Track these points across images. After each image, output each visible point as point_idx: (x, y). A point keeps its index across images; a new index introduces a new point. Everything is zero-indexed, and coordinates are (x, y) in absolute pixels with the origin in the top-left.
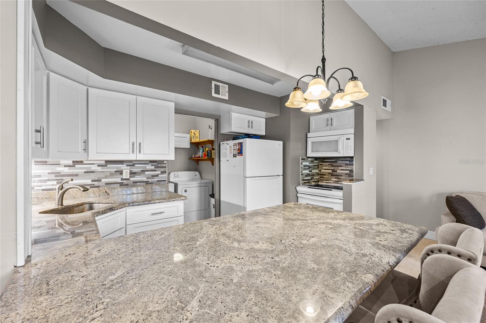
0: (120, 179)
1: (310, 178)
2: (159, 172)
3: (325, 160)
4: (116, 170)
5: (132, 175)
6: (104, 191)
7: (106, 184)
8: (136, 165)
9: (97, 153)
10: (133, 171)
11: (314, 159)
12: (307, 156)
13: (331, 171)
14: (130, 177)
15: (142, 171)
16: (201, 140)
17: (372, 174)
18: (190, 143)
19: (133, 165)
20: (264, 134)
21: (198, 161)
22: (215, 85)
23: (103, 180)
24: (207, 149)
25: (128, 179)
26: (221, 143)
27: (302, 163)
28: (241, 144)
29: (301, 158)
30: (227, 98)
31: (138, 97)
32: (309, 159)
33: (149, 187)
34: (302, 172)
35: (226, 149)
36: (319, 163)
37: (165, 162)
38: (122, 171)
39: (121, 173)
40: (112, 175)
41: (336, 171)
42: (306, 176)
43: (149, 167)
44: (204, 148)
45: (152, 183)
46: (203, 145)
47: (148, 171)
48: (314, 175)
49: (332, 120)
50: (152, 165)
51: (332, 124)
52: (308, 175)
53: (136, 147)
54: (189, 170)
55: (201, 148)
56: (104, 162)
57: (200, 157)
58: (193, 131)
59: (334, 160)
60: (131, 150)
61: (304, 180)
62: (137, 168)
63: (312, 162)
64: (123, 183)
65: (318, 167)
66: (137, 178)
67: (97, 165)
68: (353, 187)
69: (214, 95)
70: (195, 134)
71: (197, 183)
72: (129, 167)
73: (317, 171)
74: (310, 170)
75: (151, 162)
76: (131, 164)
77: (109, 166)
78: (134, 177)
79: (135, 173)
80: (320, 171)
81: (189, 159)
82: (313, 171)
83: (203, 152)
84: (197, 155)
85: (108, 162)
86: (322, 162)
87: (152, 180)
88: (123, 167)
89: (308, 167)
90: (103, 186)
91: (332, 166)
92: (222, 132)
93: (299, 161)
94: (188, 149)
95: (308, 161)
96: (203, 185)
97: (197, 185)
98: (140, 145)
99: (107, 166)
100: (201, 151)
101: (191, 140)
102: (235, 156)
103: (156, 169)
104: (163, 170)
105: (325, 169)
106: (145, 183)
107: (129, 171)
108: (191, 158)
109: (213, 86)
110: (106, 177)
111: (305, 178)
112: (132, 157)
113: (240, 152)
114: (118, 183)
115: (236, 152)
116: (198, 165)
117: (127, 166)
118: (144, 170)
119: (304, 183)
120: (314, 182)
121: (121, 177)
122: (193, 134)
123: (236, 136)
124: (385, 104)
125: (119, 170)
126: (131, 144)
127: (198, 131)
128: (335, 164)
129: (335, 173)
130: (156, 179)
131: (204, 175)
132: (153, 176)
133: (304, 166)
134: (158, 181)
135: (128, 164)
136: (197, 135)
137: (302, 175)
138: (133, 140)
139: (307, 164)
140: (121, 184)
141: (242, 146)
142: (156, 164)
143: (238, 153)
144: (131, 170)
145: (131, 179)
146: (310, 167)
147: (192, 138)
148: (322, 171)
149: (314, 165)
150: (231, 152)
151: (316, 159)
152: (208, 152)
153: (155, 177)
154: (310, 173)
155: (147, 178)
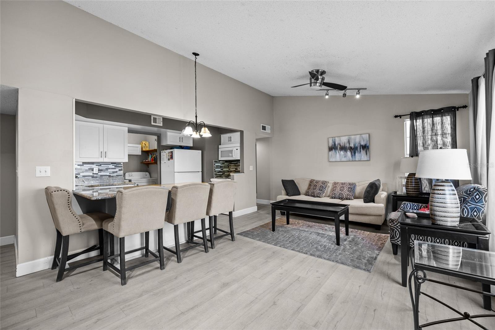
0: (92, 174)
1: (222, 174)
2: (118, 170)
3: (232, 163)
4: (89, 168)
5: (99, 171)
6: (82, 180)
7: (83, 176)
8: (102, 165)
9: (80, 157)
10: (100, 169)
11: (225, 162)
12: (219, 160)
13: (235, 169)
14: (98, 172)
15: (106, 169)
16: (150, 149)
17: (252, 170)
18: (142, 151)
19: (101, 165)
20: (192, 146)
21: (148, 164)
22: (153, 118)
23: (81, 174)
24: (154, 156)
25: (97, 174)
26: (161, 151)
27: (215, 164)
28: (172, 152)
29: (214, 161)
30: (161, 125)
31: (104, 125)
32: (221, 162)
33: (111, 178)
34: (215, 170)
35: (164, 155)
36: (229, 164)
37: (122, 164)
38: (93, 169)
39: (93, 170)
40: (86, 171)
41: (237, 169)
42: (218, 172)
43: (111, 166)
44: (152, 155)
45: (113, 177)
46: (152, 153)
47: (110, 169)
48: (225, 172)
49: (231, 138)
50: (113, 165)
51: (231, 141)
52: (220, 172)
53: (104, 154)
54: (141, 171)
55: (150, 155)
56: (81, 163)
57: (149, 161)
58: (144, 142)
59: (236, 162)
60: (100, 156)
61: (216, 175)
62: (103, 167)
63: (223, 163)
64: (94, 176)
65: (229, 167)
66: (102, 173)
67: (77, 165)
68: (234, 175)
69: (152, 123)
70: (146, 145)
71: (146, 179)
72: (97, 166)
73: (227, 169)
74: (222, 168)
75: (112, 163)
76: (99, 164)
77: (84, 165)
78: (101, 172)
79: (102, 170)
80: (230, 169)
81: (141, 163)
82: (224, 169)
83: (151, 157)
84: (147, 160)
85: (84, 163)
86: (231, 164)
87: (113, 174)
88: (93, 166)
89: (220, 167)
90: (81, 178)
91: (235, 166)
92: (162, 145)
93: (213, 163)
94: (140, 155)
95: (220, 163)
96: (151, 181)
97: (146, 181)
98: (105, 153)
99: (83, 165)
100: (150, 157)
101: (142, 149)
102: (169, 160)
103: (115, 168)
104: (120, 168)
105: (232, 168)
106: (108, 177)
107: (97, 168)
108: (142, 163)
109: (152, 118)
110: (83, 172)
111: (217, 174)
112: (101, 160)
113: (172, 157)
114: (91, 176)
115: (170, 157)
116: (148, 167)
117: (96, 165)
118: (108, 168)
119: (217, 176)
120: (225, 176)
121: (92, 172)
122: (144, 145)
123: (172, 147)
124: (264, 128)
125: (91, 168)
126: (100, 152)
127: (148, 143)
128: (237, 165)
129: (237, 170)
130: (115, 174)
131: (153, 175)
132: (114, 172)
133: (217, 166)
134: (117, 175)
135: (97, 164)
136: (147, 145)
137: (215, 171)
138: (101, 150)
139: (220, 165)
140: (93, 177)
141: (172, 153)
142: (116, 164)
143: (171, 158)
144: (99, 168)
145: (99, 174)
146: (221, 167)
147: (143, 148)
148: (231, 169)
149: (225, 166)
150: (167, 158)
151: (226, 161)
152: (155, 158)
153: (115, 173)
154: (222, 170)
155: (110, 173)
